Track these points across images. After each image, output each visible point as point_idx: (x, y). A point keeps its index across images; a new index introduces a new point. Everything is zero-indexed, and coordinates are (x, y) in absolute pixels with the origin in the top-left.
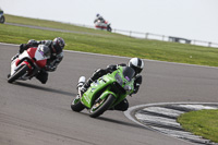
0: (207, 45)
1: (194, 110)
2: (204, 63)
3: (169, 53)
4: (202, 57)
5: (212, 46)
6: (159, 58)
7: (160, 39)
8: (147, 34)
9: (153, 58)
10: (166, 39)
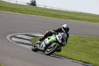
0: (44, 7)
1: (38, 36)
2: (43, 15)
3: (27, 10)
4: (42, 12)
5: (46, 7)
6: (22, 13)
7: (22, 4)
8: (17, 1)
9: (20, 12)
10: (25, 4)
